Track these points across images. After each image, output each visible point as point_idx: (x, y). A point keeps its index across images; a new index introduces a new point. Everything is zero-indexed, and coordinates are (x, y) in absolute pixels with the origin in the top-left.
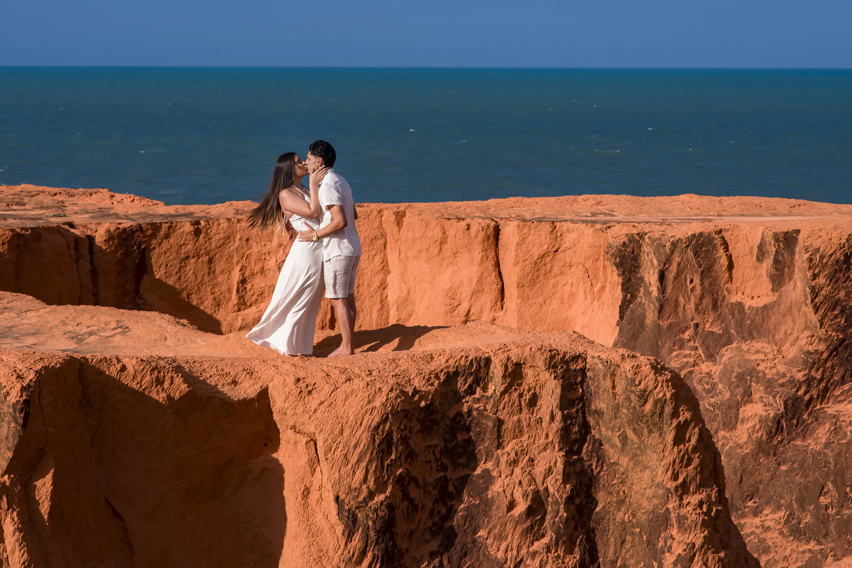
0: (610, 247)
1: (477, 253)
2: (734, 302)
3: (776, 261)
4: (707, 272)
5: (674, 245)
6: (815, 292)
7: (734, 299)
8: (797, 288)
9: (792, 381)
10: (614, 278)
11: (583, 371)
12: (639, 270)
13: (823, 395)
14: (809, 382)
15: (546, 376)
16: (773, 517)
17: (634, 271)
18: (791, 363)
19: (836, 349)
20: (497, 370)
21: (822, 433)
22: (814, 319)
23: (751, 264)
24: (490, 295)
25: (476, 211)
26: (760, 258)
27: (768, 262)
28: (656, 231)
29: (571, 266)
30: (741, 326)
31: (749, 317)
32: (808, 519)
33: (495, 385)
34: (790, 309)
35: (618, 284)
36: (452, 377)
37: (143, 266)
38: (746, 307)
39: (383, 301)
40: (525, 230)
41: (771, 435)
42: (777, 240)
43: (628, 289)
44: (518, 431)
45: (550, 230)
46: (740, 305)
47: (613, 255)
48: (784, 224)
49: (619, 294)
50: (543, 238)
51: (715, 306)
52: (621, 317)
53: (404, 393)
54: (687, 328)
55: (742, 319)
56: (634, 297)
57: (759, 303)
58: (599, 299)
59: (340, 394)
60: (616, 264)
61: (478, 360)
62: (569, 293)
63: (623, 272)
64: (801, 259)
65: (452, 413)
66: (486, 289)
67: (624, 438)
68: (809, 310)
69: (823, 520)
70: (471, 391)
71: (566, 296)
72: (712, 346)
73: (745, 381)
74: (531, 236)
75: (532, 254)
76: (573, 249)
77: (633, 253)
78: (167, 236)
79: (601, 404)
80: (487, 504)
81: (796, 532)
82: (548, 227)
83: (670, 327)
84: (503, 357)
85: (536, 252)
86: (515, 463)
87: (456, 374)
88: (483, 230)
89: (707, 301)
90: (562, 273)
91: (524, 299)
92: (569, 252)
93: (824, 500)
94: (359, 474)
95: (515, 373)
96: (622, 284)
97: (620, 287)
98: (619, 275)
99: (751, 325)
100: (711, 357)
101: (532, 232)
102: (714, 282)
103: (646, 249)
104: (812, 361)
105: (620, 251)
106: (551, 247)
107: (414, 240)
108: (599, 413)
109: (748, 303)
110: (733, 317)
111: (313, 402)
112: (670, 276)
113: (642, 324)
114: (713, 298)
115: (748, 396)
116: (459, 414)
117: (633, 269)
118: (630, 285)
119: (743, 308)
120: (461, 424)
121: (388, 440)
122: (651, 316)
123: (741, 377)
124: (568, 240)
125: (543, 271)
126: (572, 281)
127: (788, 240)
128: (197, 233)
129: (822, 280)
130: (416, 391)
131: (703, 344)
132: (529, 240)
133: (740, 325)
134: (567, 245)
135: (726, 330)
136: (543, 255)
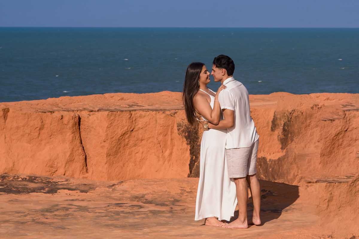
0: (180, 126)
1: (68, 134)
2: (260, 157)
12: (198, 140)
17: (196, 141)
23: (267, 133)
26: (273, 129)
29: (142, 140)
30: (266, 172)
31: (270, 166)
34: (295, 159)
35: (187, 150)
38: (268, 160)
40: (112, 118)
43: (193, 153)
45: (129, 116)
47: (183, 131)
50: (124, 122)
55: (267, 168)
58: (169, 160)
60: (186, 137)
62: (140, 158)
63: (190, 142)
66: (76, 159)
71: (138, 160)
74: (116, 121)
75: (117, 134)
76: (144, 129)
77: (195, 129)
82: (128, 115)
85: (120, 132)
88: (72, 119)
90: (135, 145)
92: (140, 131)
96: (190, 150)
97: (189, 152)
98: (187, 144)
99: (272, 171)
101: (117, 118)
105: (188, 128)
106: (129, 128)
107: (18, 128)
110: (261, 167)
117: (195, 140)
118: (194, 150)
119: (266, 160)
124: (140, 123)
125: (123, 144)
132: (114, 124)
134: (140, 126)
136: (124, 134)
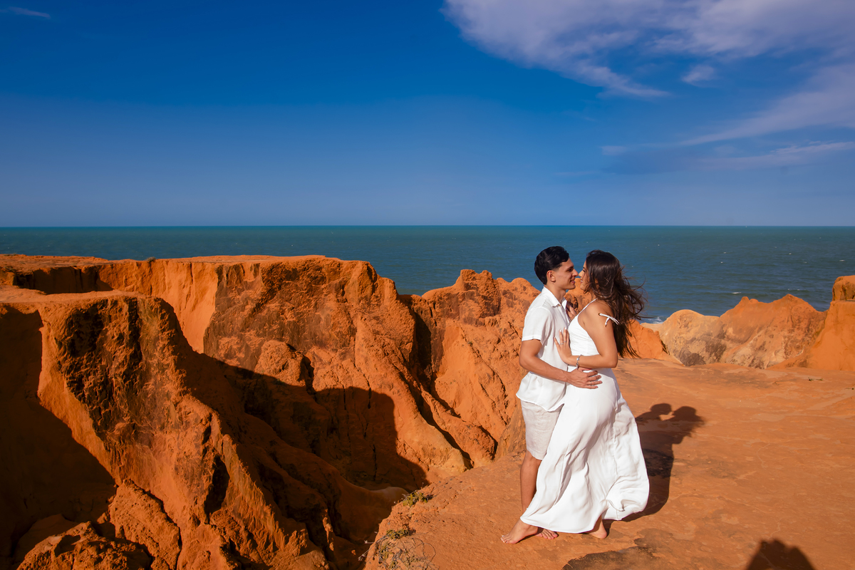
4: (238, 274)
5: (229, 268)
6: (263, 278)
7: (245, 280)
8: (259, 277)
9: (258, 299)
10: (216, 276)
11: (136, 302)
13: (266, 302)
14: (262, 299)
15: (124, 304)
16: (253, 332)
18: (258, 295)
20: (109, 302)
21: (265, 311)
22: (263, 284)
25: (187, 260)
27: (253, 271)
28: (227, 264)
32: (261, 332)
33: (109, 307)
36: (95, 305)
37: (97, 276)
39: (164, 283)
41: (252, 313)
42: (254, 266)
44: (116, 318)
46: (246, 282)
48: (256, 262)
49: (217, 280)
51: (240, 282)
52: (218, 285)
53: (77, 310)
54: (234, 288)
56: (221, 280)
57: (251, 281)
59: (57, 311)
61: (104, 300)
64: (260, 270)
65: (95, 314)
67: (148, 319)
68: (262, 282)
69: (265, 332)
70: (102, 308)
72: (239, 292)
78: (104, 268)
79: (141, 310)
80: (106, 338)
81: (258, 335)
83: (229, 287)
84: (111, 299)
86: (115, 326)
87: (97, 304)
89: (238, 281)
93: (265, 327)
94: (62, 332)
95: (115, 303)
100: (239, 294)
102: (240, 276)
103: (224, 269)
104: (263, 294)
108: (141, 312)
109: (248, 281)
111: (49, 313)
112: (229, 275)
113: (223, 287)
114: (240, 280)
115: (247, 304)
116: (98, 315)
120: (98, 317)
121: (72, 322)
122: (225, 285)
123: (246, 299)
127: (257, 266)
128: (112, 267)
129: (265, 275)
130: (81, 309)
131: (237, 291)
133: (246, 286)
135: (243, 288)
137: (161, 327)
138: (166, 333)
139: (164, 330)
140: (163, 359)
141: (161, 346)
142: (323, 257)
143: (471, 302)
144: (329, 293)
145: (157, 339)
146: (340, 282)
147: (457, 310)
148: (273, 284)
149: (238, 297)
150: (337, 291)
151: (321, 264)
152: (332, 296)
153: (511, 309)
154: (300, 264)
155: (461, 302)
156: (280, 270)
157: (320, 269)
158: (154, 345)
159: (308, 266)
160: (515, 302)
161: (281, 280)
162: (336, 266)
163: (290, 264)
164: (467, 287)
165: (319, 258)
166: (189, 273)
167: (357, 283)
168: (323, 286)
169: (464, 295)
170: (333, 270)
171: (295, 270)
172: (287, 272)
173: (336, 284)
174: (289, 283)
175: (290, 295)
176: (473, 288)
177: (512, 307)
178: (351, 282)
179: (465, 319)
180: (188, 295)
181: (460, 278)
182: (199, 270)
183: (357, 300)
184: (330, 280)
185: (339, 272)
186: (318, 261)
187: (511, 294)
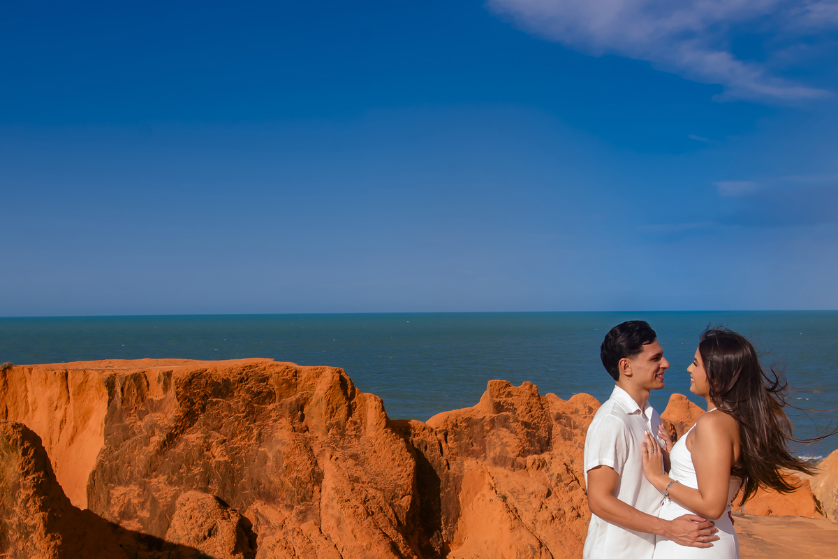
3: (164, 382)
4: (139, 388)
5: (126, 378)
6: (177, 394)
7: (150, 397)
8: (172, 392)
9: (170, 427)
10: (106, 391)
13: (182, 432)
14: (176, 427)
16: (162, 478)
18: (170, 420)
19: (187, 414)
21: (181, 446)
22: (178, 403)
24: (64, 400)
25: (60, 367)
27: (162, 383)
28: (121, 373)
32: (175, 478)
39: (27, 402)
41: (162, 448)
42: (164, 375)
46: (152, 400)
48: (167, 369)
49: (107, 397)
51: (143, 400)
52: (109, 405)
54: (132, 409)
56: (113, 398)
57: (159, 398)
64: (173, 381)
68: (176, 400)
69: (181, 478)
72: (141, 416)
73: (152, 429)
81: (171, 483)
83: (126, 408)
89: (139, 398)
91: (75, 400)
93: (181, 471)
100: (141, 419)
102: (142, 391)
103: (117, 379)
104: (178, 419)
109: (155, 399)
112: (125, 389)
113: (116, 408)
114: (142, 397)
115: (153, 434)
122: (119, 405)
123: (151, 426)
126: (93, 392)
127: (169, 374)
129: (180, 389)
131: (138, 414)
133: (152, 407)
135: (147, 409)
137: (23, 469)
138: (31, 477)
139: (27, 473)
140: (27, 517)
141: (23, 497)
142: (270, 361)
143: (504, 432)
144: (281, 417)
145: (17, 486)
146: (298, 400)
147: (483, 444)
148: (193, 404)
149: (139, 423)
150: (293, 414)
151: (268, 372)
152: (285, 422)
153: (568, 443)
154: (235, 372)
155: (488, 431)
156: (203, 381)
157: (265, 379)
158: (13, 495)
159: (247, 374)
160: (575, 431)
161: (205, 397)
162: (290, 375)
163: (219, 372)
164: (498, 407)
165: (264, 363)
166: (64, 387)
167: (324, 401)
168: (271, 407)
169: (492, 421)
170: (286, 381)
171: (226, 381)
172: (215, 384)
173: (291, 404)
174: (217, 402)
175: (220, 421)
176: (507, 410)
177: (570, 439)
178: (314, 400)
179: (494, 459)
180: (62, 421)
181: (486, 394)
182: (79, 382)
183: (324, 429)
184: (281, 397)
185: (296, 385)
186: (262, 367)
187: (569, 419)
